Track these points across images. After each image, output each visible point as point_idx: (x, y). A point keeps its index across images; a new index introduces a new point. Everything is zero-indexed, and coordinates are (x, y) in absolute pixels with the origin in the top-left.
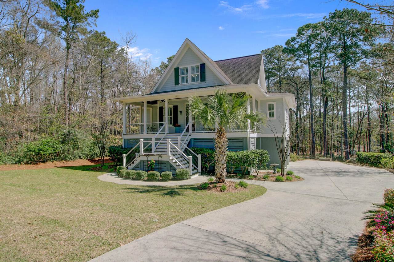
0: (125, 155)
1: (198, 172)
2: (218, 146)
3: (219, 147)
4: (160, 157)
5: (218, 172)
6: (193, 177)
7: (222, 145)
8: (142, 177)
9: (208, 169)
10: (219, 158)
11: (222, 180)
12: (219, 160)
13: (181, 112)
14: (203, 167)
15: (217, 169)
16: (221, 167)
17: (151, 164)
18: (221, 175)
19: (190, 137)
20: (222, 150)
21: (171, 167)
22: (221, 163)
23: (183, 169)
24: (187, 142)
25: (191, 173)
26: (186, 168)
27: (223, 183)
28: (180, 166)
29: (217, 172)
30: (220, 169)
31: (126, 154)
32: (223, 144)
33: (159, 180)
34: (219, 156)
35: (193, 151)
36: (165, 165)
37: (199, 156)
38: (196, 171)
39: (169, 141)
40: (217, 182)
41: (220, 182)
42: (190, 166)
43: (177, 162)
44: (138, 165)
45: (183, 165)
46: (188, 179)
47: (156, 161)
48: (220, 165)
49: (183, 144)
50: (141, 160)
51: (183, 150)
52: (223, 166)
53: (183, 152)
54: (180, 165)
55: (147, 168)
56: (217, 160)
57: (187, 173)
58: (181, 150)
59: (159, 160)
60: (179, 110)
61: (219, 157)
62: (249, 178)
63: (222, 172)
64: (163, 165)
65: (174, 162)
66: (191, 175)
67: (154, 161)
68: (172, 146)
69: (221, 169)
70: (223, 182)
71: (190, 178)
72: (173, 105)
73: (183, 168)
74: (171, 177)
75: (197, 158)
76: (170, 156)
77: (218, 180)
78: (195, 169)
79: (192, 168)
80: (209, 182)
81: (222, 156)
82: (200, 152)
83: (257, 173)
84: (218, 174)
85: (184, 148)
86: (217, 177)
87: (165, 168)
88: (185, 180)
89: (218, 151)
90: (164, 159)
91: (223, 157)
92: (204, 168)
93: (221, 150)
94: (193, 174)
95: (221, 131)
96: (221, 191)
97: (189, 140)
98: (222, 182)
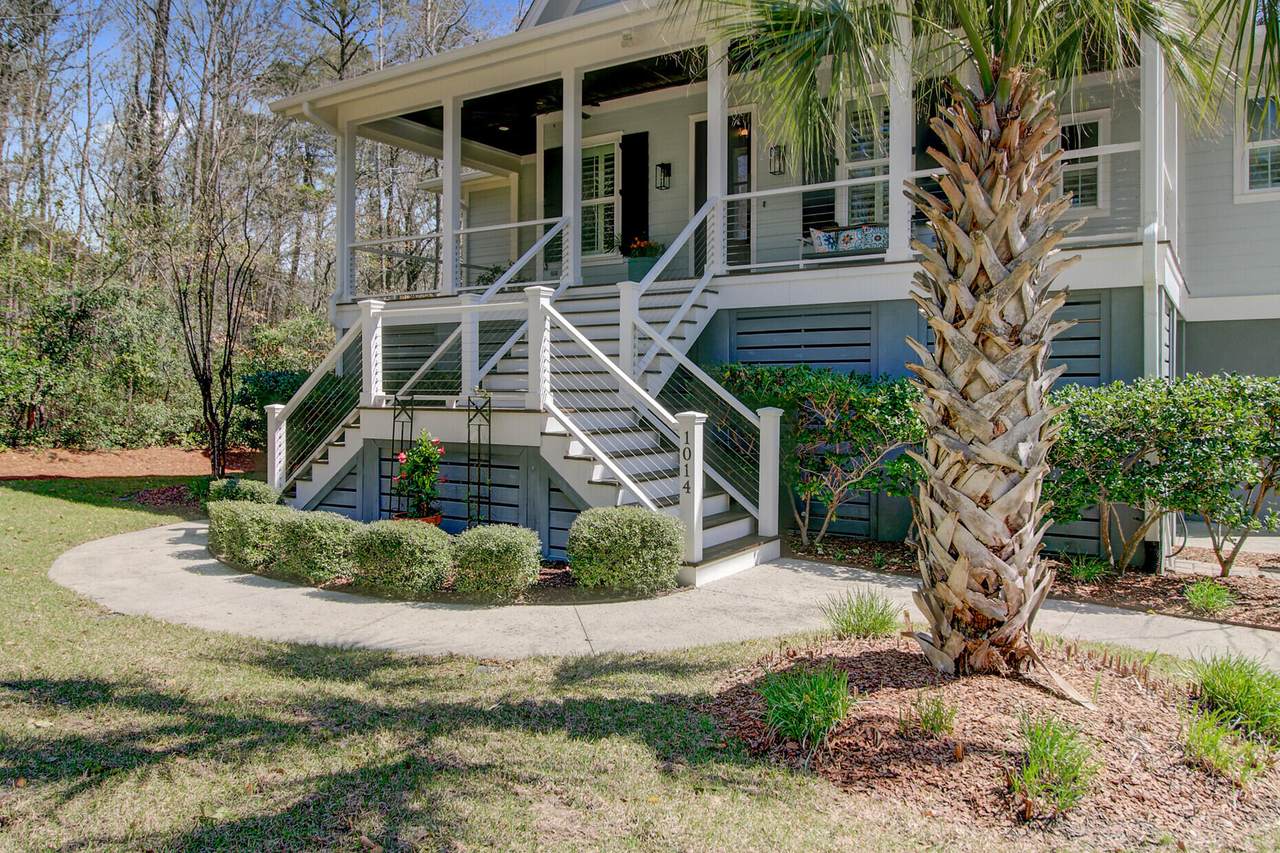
0: (279, 407)
1: (754, 538)
2: (954, 273)
3: (970, 271)
4: (479, 419)
5: (955, 555)
6: (709, 577)
7: (1009, 258)
8: (321, 559)
9: (831, 517)
10: (964, 395)
11: (1005, 645)
12: (964, 416)
13: (666, 169)
14: (798, 499)
15: (946, 527)
16: (985, 502)
17: (416, 467)
18: (991, 587)
19: (715, 303)
20: (1011, 307)
21: (551, 490)
22: (995, 453)
23: (636, 509)
24: (692, 334)
25: (698, 541)
26: (663, 502)
27: (1015, 676)
28: (616, 484)
29: (939, 556)
30: (975, 519)
31: (284, 401)
32: (1020, 242)
33: (439, 594)
34: (976, 375)
35: (726, 387)
36: (512, 477)
37: (768, 423)
38: (741, 527)
39: (545, 302)
40: (944, 662)
41: (978, 660)
42: (688, 487)
43: (594, 460)
44: (350, 472)
45: (639, 479)
46: (664, 588)
47: (451, 449)
48: (978, 482)
49: (661, 341)
50: (366, 441)
51: (659, 382)
52: (1014, 493)
53: (658, 399)
54: (615, 475)
55: (399, 495)
56: (947, 420)
57: (659, 545)
58: (639, 383)
59: (474, 439)
60: (656, 156)
61: (975, 389)
62: (1189, 607)
63: (997, 550)
64: (499, 476)
65: (572, 453)
66: (698, 556)
67: (439, 444)
68: (561, 339)
69: (994, 524)
70: (1013, 661)
71: (683, 584)
72: (622, 133)
73: (639, 504)
74: (531, 571)
75: (755, 432)
76: (547, 411)
77: (956, 643)
78: (734, 511)
79: (704, 507)
80: (851, 649)
81: (1009, 375)
82: (776, 388)
83: (1226, 564)
84: (959, 575)
85: (667, 370)
86: (938, 609)
87: (511, 496)
88: (643, 596)
89: (958, 319)
90: (508, 432)
91: (1013, 385)
92: (801, 506)
93: (993, 310)
94: (712, 554)
95: (1002, 100)
96: (1023, 818)
97: (703, 318)
98: (1004, 668)
